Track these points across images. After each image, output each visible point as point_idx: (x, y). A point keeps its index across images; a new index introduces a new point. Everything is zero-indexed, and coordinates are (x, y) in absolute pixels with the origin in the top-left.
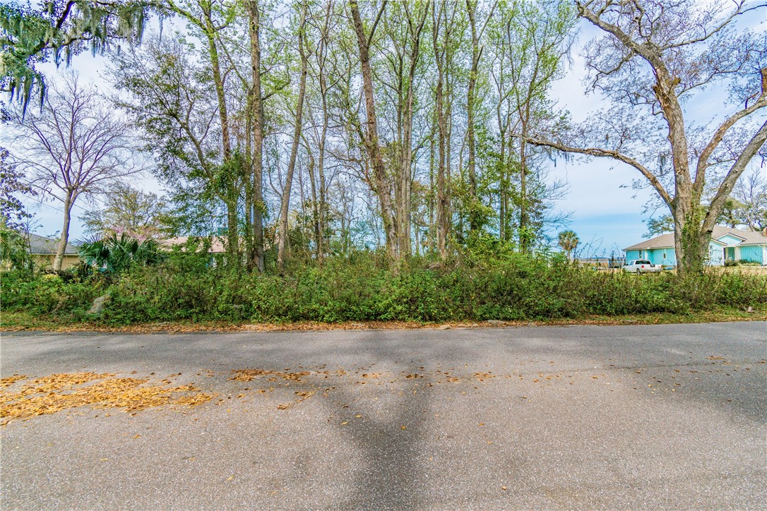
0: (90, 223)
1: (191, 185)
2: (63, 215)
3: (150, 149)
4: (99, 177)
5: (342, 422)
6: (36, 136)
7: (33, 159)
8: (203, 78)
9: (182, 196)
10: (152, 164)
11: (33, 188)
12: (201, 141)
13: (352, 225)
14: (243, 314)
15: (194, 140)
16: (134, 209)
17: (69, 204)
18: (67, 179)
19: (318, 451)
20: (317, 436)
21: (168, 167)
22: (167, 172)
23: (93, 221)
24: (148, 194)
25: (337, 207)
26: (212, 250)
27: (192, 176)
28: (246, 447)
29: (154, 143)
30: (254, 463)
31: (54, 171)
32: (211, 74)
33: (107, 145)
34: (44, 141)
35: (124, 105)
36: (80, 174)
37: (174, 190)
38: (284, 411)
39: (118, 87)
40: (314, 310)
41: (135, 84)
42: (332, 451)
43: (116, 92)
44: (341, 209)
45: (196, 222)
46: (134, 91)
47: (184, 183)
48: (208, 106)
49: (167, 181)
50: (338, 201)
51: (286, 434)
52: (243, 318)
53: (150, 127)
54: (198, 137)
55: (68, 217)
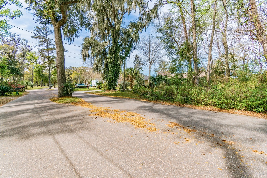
0: (155, 72)
1: (176, 57)
2: (149, 69)
3: (165, 48)
4: (156, 59)
5: (197, 162)
6: (143, 51)
7: (143, 57)
8: (177, 21)
9: (174, 61)
10: (166, 52)
11: (144, 64)
12: (178, 42)
13: (249, 62)
14: (185, 100)
15: (176, 42)
16: (165, 66)
17: (150, 67)
18: (150, 60)
19: (177, 171)
20: (181, 163)
21: (170, 52)
22: (169, 54)
23: (156, 71)
24: (168, 61)
25: (240, 55)
26: (184, 77)
27: (177, 54)
28: (154, 154)
29: (166, 46)
30: (152, 163)
31: (147, 59)
32: (180, 18)
33: (157, 50)
34: (145, 52)
35: (158, 37)
36: (152, 59)
37: (171, 59)
38: (175, 145)
39: (156, 33)
40: (214, 102)
41: (160, 30)
42: (183, 175)
43: (156, 34)
44: (242, 55)
45: (179, 68)
46: (160, 32)
47: (175, 56)
48: (180, 29)
49: (169, 57)
50: (241, 52)
51: (170, 156)
52: (186, 102)
53: (164, 41)
54: (178, 40)
55: (150, 71)
